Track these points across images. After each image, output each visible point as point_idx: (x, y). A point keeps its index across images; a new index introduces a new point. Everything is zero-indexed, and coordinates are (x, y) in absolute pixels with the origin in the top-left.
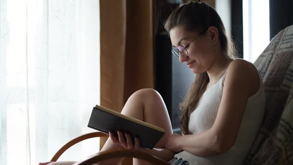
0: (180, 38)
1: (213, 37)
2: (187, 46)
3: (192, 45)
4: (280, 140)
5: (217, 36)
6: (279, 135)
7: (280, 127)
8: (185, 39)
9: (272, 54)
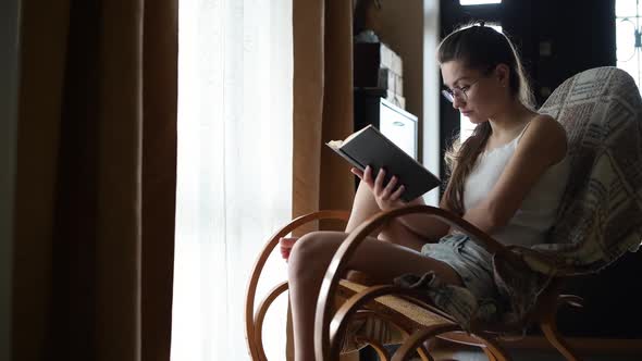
0: (457, 78)
1: (502, 77)
2: (467, 87)
3: (473, 87)
4: (592, 202)
5: (507, 76)
6: (590, 197)
7: (590, 188)
8: (464, 78)
9: (560, 109)
